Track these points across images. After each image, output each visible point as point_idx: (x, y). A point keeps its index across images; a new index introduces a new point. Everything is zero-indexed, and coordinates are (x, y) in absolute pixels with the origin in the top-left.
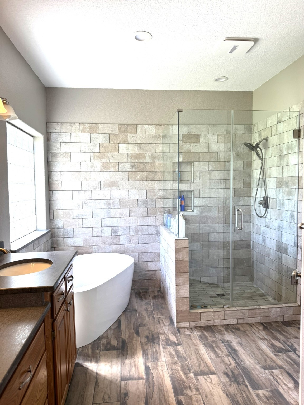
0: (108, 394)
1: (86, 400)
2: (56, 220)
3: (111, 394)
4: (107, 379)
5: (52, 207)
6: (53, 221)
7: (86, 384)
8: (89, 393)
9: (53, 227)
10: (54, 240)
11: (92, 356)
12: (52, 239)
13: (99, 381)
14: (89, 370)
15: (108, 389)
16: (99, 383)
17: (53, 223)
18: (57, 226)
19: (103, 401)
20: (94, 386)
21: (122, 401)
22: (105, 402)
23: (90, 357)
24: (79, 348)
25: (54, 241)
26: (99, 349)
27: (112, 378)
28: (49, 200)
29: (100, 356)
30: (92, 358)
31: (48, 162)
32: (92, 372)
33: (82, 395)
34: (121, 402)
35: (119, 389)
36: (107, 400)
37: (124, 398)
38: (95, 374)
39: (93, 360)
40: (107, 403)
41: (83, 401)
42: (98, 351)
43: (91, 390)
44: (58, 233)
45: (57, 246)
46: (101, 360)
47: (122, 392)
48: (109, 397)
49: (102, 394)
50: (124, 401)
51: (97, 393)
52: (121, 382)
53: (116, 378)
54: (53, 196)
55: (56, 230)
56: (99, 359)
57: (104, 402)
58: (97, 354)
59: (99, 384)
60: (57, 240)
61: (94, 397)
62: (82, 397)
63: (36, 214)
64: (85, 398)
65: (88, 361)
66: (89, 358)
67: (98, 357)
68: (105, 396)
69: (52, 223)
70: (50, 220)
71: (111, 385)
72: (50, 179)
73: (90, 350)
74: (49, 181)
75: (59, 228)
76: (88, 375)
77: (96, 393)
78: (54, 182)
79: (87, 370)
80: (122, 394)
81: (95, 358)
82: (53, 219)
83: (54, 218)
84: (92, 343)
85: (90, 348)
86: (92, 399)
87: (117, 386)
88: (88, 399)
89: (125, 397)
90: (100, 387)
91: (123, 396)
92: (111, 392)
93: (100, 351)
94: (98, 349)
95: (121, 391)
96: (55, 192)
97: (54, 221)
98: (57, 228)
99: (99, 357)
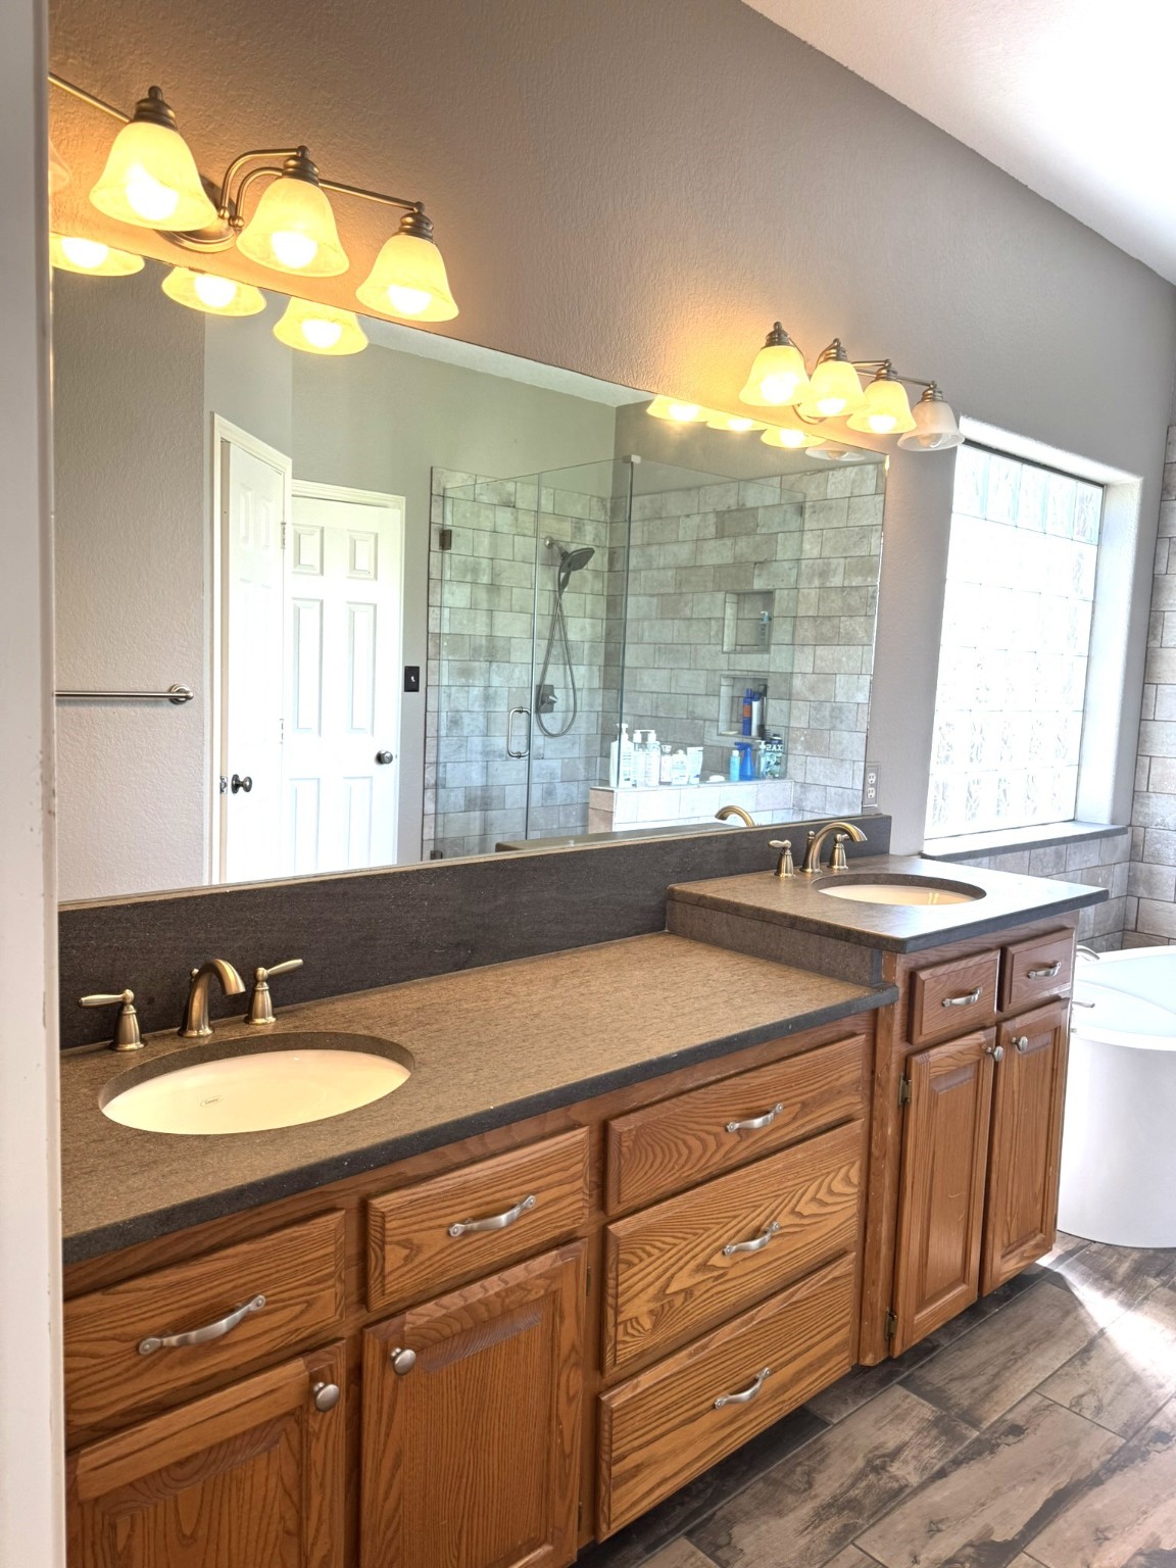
0: (1100, 1401)
1: (1017, 1371)
2: (1157, 797)
3: (1109, 1404)
4: (1125, 1364)
5: (1148, 745)
6: (1143, 798)
7: (1049, 1335)
8: (1040, 1361)
9: (1140, 819)
10: (1141, 871)
11: (1121, 1284)
12: (1133, 864)
13: (1093, 1353)
14: (1082, 1311)
15: (1112, 1389)
16: (1093, 1360)
17: (1143, 805)
18: (1159, 820)
19: (1072, 1406)
20: (1069, 1357)
21: (1134, 1442)
22: (1077, 1411)
23: (1111, 1282)
24: (1095, 1242)
25: (1139, 873)
26: (1165, 1278)
27: (1148, 1373)
28: (1141, 720)
29: (1150, 1297)
30: (1118, 1287)
31: (1154, 574)
32: (1088, 1320)
33: (1014, 1353)
34: (1131, 1444)
35: (1149, 1411)
36: (1084, 1410)
37: (1151, 1441)
38: (1094, 1331)
39: (1116, 1293)
40: (1079, 1417)
41: (1009, 1368)
42: (1152, 1282)
43: (1052, 1358)
44: (1158, 846)
45: (1150, 893)
46: (1146, 1308)
47: (1155, 1422)
48: (1099, 1409)
49: (1082, 1389)
50: (1143, 1449)
51: (1066, 1375)
52: (1171, 1398)
53: (1161, 1380)
54: (1158, 703)
55: (1153, 833)
56: (1141, 1303)
57: (1074, 1409)
58: (1145, 1287)
59: (1089, 1359)
60: (1151, 872)
61: (1050, 1380)
62: (1012, 1357)
63: (1079, 765)
64: (1019, 1364)
65: (1100, 1288)
66: (1106, 1283)
67: (1143, 1296)
68: (1085, 1398)
69: (1141, 806)
70: (1134, 791)
71: (1127, 1385)
72: (1155, 638)
73: (1127, 1264)
74: (1147, 648)
75: (1165, 827)
76: (1070, 1320)
77: (1061, 1375)
78: (1165, 652)
79: (1075, 1308)
80: (1150, 1428)
81: (1128, 1292)
82: (1148, 791)
83: (1151, 787)
84: (1151, 1252)
85: (1131, 1258)
86: (1041, 1380)
87: (1149, 1399)
88: (1028, 1371)
89: (1155, 1443)
90: (1087, 1368)
91: (1151, 1434)
92: (1113, 1400)
93: (1164, 1285)
94: (1157, 1275)
95: (1152, 1417)
96: (1168, 689)
97: (1149, 797)
98: (1156, 825)
99: (1146, 1298)
